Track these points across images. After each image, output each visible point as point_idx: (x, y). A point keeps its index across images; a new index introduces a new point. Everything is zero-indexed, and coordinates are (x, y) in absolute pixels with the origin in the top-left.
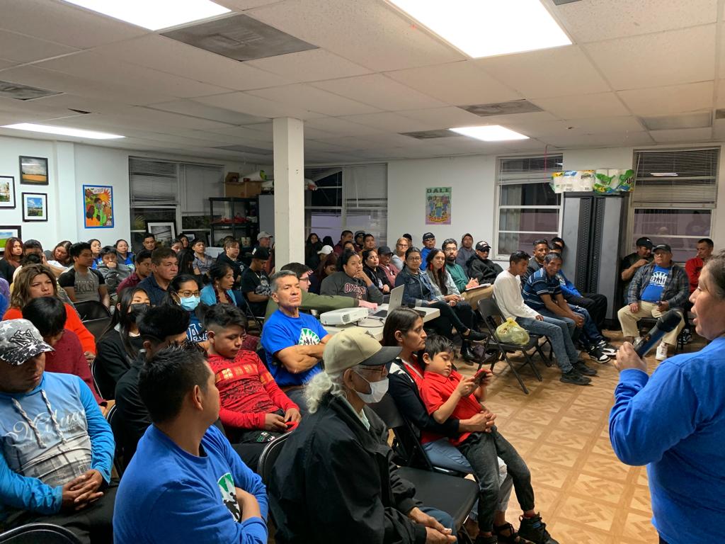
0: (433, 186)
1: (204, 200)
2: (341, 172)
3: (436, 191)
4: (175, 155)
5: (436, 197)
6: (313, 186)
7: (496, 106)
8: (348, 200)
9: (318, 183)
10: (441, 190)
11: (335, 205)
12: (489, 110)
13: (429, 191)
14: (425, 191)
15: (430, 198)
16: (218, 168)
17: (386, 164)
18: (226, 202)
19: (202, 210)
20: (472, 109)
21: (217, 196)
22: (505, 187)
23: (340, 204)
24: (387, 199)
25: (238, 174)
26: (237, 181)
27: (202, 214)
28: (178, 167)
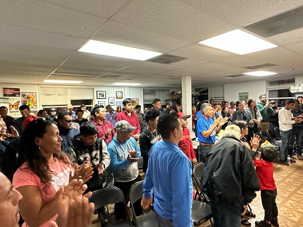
0: (241, 92)
1: (164, 100)
2: (208, 89)
3: (242, 93)
4: (156, 88)
5: (242, 96)
6: (198, 94)
7: (258, 66)
8: (210, 98)
9: (200, 93)
10: (244, 93)
11: (206, 100)
12: (255, 67)
13: (240, 94)
14: (238, 94)
15: (240, 96)
16: (168, 90)
17: (224, 85)
18: (171, 101)
19: (164, 103)
20: (248, 68)
21: (168, 99)
22: (270, 91)
23: (208, 100)
24: (224, 97)
25: (174, 92)
26: (174, 94)
27: (164, 105)
28: (157, 91)
